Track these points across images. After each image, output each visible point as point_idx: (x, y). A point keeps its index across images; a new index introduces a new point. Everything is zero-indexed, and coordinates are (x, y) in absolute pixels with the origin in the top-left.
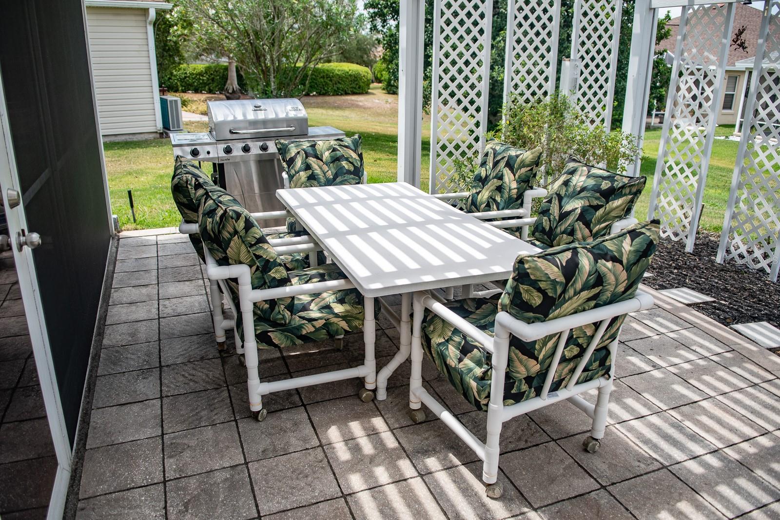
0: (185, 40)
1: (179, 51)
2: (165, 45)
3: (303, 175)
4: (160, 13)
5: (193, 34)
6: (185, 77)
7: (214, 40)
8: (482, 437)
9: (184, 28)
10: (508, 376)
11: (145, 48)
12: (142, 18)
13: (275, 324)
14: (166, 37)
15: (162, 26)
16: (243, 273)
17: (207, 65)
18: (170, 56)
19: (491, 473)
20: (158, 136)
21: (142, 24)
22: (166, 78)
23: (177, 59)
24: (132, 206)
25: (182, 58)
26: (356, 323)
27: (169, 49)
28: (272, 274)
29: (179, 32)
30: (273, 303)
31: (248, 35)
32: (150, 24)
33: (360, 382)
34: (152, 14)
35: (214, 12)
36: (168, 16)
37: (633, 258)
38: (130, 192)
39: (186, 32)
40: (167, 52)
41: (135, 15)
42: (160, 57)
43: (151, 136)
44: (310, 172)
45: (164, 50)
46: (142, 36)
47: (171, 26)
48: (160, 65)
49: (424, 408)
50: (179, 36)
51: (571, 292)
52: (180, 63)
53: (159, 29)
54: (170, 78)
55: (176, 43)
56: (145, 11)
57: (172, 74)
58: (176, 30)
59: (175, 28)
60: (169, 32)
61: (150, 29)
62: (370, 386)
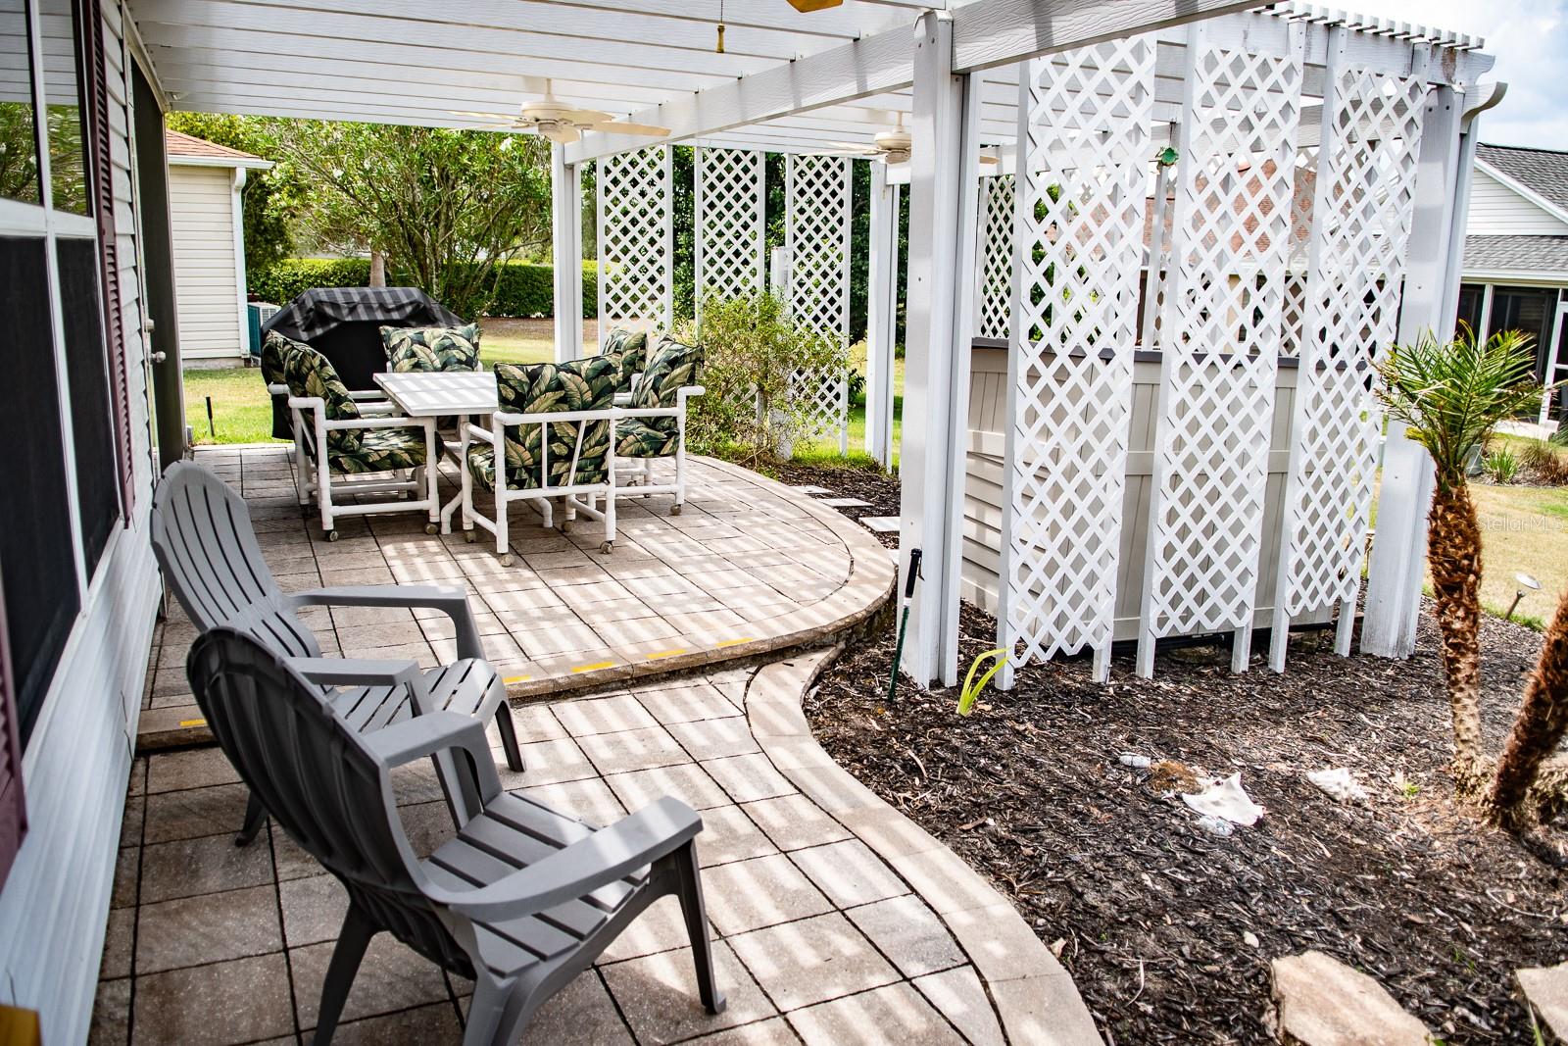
0: (293, 216)
1: (282, 234)
2: (260, 223)
3: (406, 364)
4: (254, 175)
5: (307, 206)
6: (295, 282)
7: (343, 217)
8: (494, 519)
9: (292, 196)
10: (507, 462)
11: (228, 227)
12: (226, 182)
13: (344, 450)
14: (262, 210)
15: (255, 192)
16: (319, 404)
17: (338, 259)
18: (267, 241)
19: (502, 545)
20: (242, 363)
21: (223, 190)
22: (258, 284)
23: (279, 248)
24: (210, 416)
25: (289, 247)
26: (418, 457)
27: (266, 229)
28: (343, 406)
29: (283, 204)
30: (343, 432)
31: (396, 206)
32: (237, 190)
33: (424, 515)
34: (241, 177)
35: (340, 173)
36: (265, 178)
37: (591, 373)
38: (208, 399)
39: (295, 202)
40: (261, 235)
41: (213, 176)
42: (250, 242)
43: (231, 363)
44: (415, 360)
45: (257, 231)
46: (224, 208)
47: (270, 193)
48: (249, 257)
49: (477, 526)
50: (284, 209)
51: (537, 391)
52: (284, 255)
53: (250, 196)
54: (264, 284)
55: (278, 220)
56: (230, 172)
57: (269, 274)
58: (279, 200)
59: (277, 196)
60: (265, 201)
61: (237, 198)
62: (433, 519)
